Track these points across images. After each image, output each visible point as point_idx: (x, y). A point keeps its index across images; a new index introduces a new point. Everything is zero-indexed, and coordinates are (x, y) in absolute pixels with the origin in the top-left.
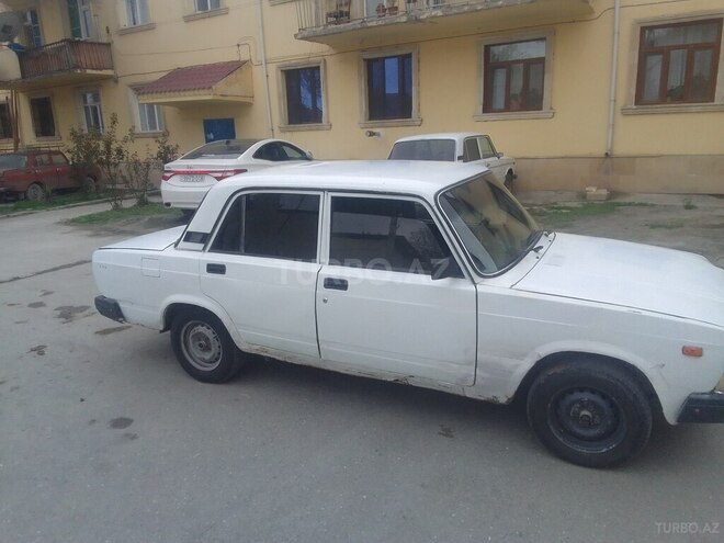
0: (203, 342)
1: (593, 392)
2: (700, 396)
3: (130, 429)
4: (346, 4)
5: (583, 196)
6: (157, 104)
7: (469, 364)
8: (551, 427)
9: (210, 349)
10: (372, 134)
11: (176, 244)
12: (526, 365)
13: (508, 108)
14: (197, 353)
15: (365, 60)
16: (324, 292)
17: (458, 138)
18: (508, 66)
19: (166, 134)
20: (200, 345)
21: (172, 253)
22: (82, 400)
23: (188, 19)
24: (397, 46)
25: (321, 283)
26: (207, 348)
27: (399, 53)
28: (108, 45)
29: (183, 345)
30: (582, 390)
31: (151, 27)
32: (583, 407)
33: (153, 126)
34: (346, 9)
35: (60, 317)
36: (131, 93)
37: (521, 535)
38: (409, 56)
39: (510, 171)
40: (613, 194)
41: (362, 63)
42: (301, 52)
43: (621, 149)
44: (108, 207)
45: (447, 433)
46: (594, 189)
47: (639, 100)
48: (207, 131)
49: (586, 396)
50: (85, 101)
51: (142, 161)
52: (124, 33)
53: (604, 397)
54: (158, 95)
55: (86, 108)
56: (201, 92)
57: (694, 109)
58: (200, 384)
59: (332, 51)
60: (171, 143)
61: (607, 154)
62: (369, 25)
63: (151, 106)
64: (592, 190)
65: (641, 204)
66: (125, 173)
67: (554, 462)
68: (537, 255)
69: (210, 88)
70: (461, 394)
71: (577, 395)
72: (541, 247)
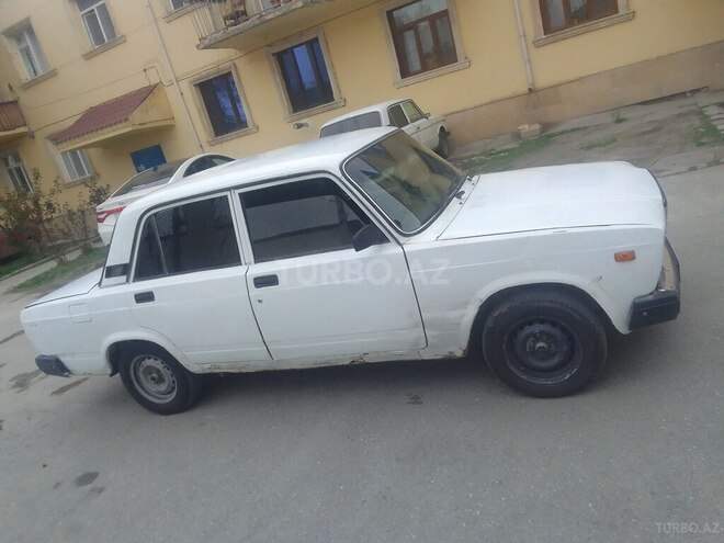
0: (155, 375)
1: (542, 322)
2: (644, 299)
3: (97, 483)
4: (240, 4)
5: (517, 136)
6: (79, 148)
7: (416, 326)
8: (512, 368)
9: (163, 381)
10: (300, 126)
11: (100, 284)
12: (471, 313)
13: (425, 68)
14: (153, 388)
15: (273, 54)
16: (256, 292)
17: (381, 108)
18: (413, 26)
19: (95, 177)
20: (153, 379)
21: (98, 293)
22: (45, 466)
23: (88, 56)
24: (301, 33)
25: (251, 284)
26: (160, 380)
27: (305, 39)
28: (15, 103)
29: (135, 383)
30: (531, 323)
31: (53, 74)
32: (537, 340)
33: (81, 172)
34: (242, 9)
35: (15, 387)
36: (50, 145)
37: (500, 483)
38: (316, 40)
39: (442, 129)
40: (545, 126)
41: (272, 58)
42: (209, 62)
43: (543, 81)
44: (53, 264)
45: (416, 400)
46: (526, 126)
47: (547, 29)
48: (137, 164)
49: (537, 328)
50: (7, 165)
51: (75, 210)
52: (27, 86)
53: (554, 324)
54: (77, 140)
55: (10, 171)
56: (119, 126)
57: (602, 25)
58: (163, 417)
59: (240, 54)
60: (100, 184)
61: (530, 89)
62: (267, 18)
63: (73, 152)
64: (525, 128)
65: (574, 130)
66: (61, 226)
67: (523, 402)
68: (459, 201)
69: (126, 120)
70: (418, 358)
71: (528, 330)
72: (463, 192)
